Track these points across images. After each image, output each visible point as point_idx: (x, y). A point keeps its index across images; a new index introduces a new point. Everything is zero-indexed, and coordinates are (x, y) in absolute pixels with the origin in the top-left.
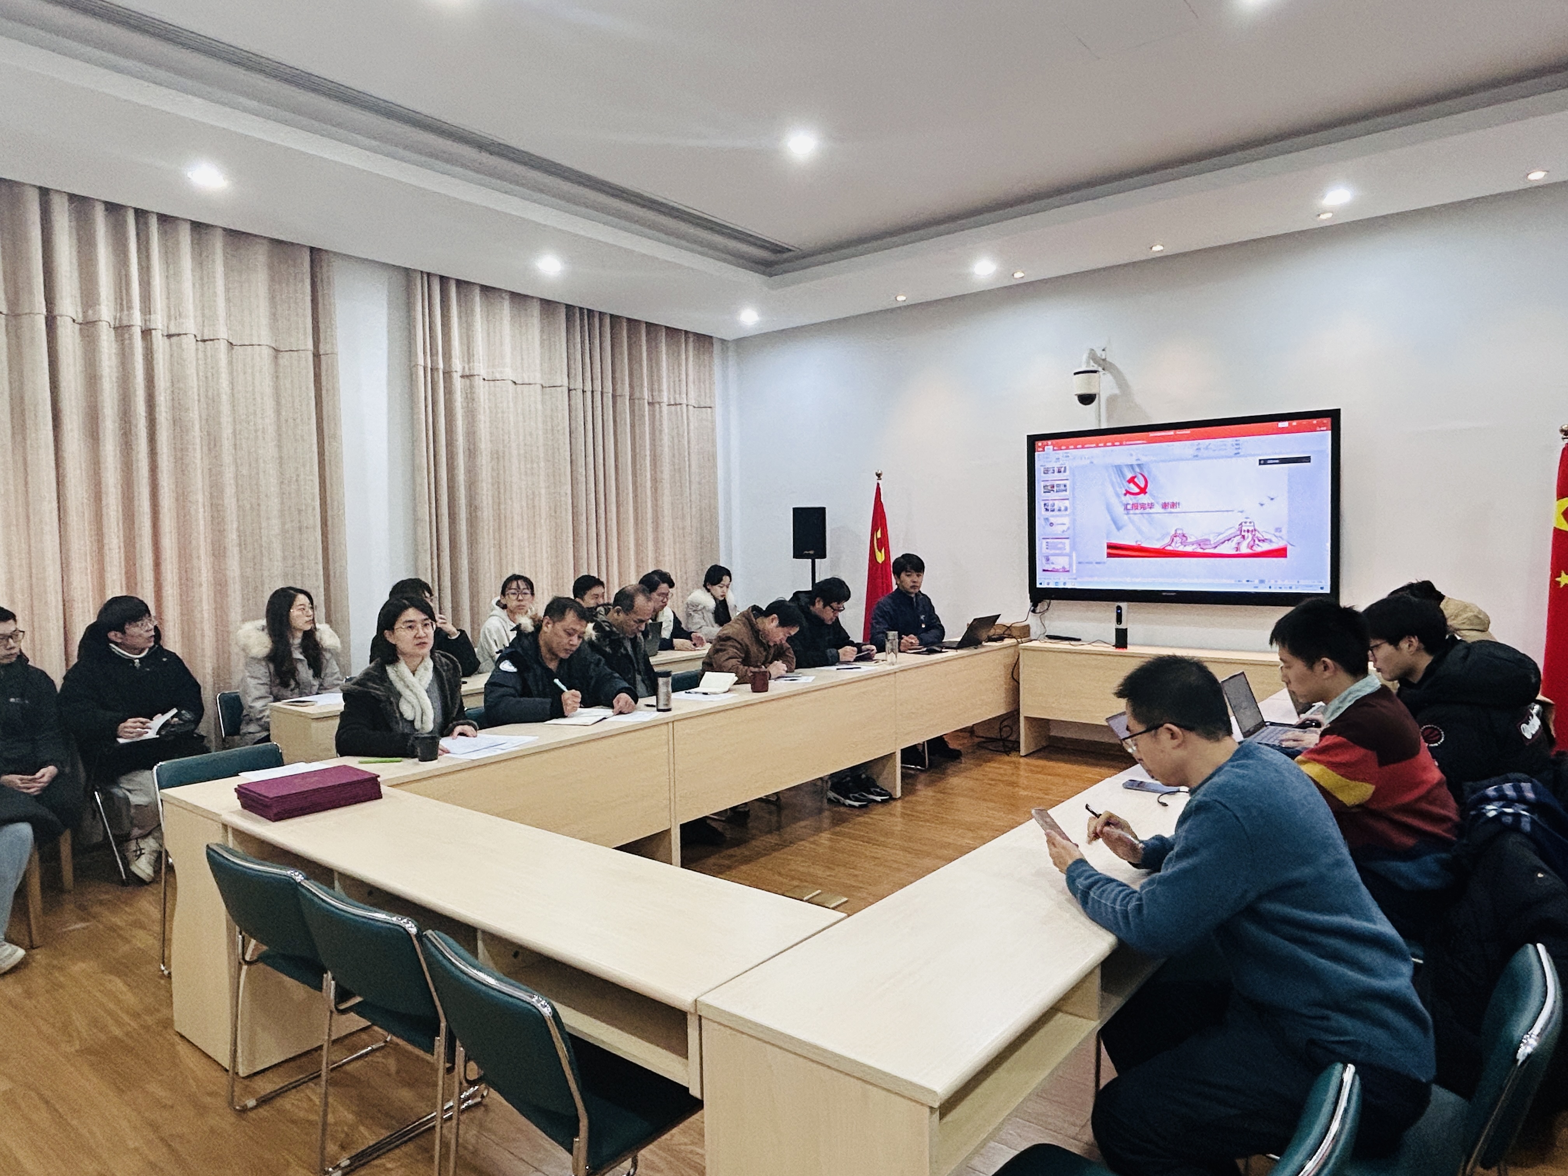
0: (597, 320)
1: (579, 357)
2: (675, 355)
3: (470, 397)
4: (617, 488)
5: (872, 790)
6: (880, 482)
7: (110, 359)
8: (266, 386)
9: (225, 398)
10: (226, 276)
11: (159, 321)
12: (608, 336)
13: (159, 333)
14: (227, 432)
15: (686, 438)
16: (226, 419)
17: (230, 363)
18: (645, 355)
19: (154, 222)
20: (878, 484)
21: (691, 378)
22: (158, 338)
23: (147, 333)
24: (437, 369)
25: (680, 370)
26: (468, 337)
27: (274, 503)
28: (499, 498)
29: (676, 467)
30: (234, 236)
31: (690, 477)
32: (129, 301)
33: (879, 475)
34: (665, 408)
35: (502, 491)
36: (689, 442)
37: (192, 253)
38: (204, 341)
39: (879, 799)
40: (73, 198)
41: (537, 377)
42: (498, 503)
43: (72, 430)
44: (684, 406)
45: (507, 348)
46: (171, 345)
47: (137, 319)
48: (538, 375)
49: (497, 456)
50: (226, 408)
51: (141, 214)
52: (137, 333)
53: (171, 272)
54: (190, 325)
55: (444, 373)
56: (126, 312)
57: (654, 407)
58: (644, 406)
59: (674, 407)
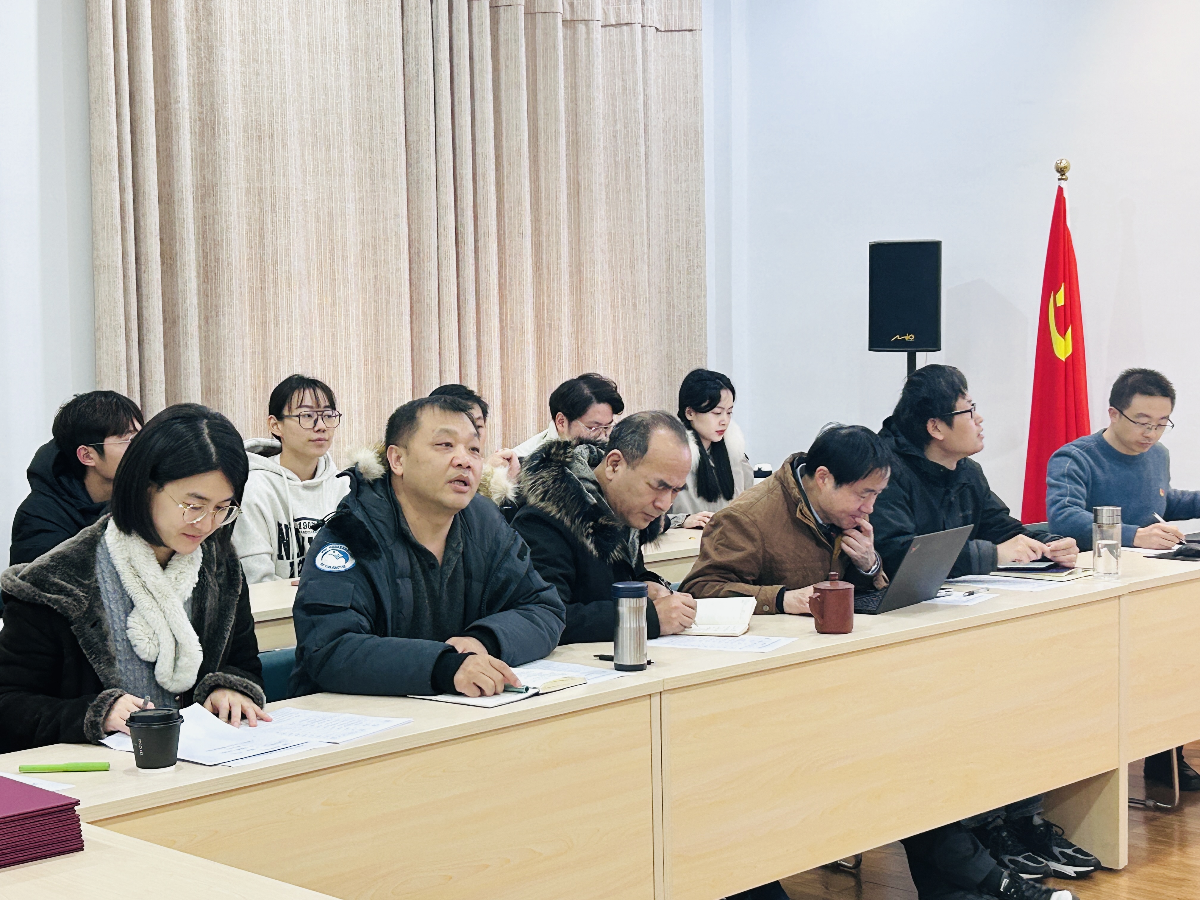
4: (500, 201)
5: (1056, 850)
6: (1063, 184)
15: (641, 98)
20: (1060, 190)
28: (262, 223)
31: (647, 180)
33: (1062, 171)
34: (598, 33)
35: (268, 208)
36: (646, 104)
39: (1070, 870)
44: (638, 28)
57: (575, 29)
58: (555, 28)
59: (614, 30)
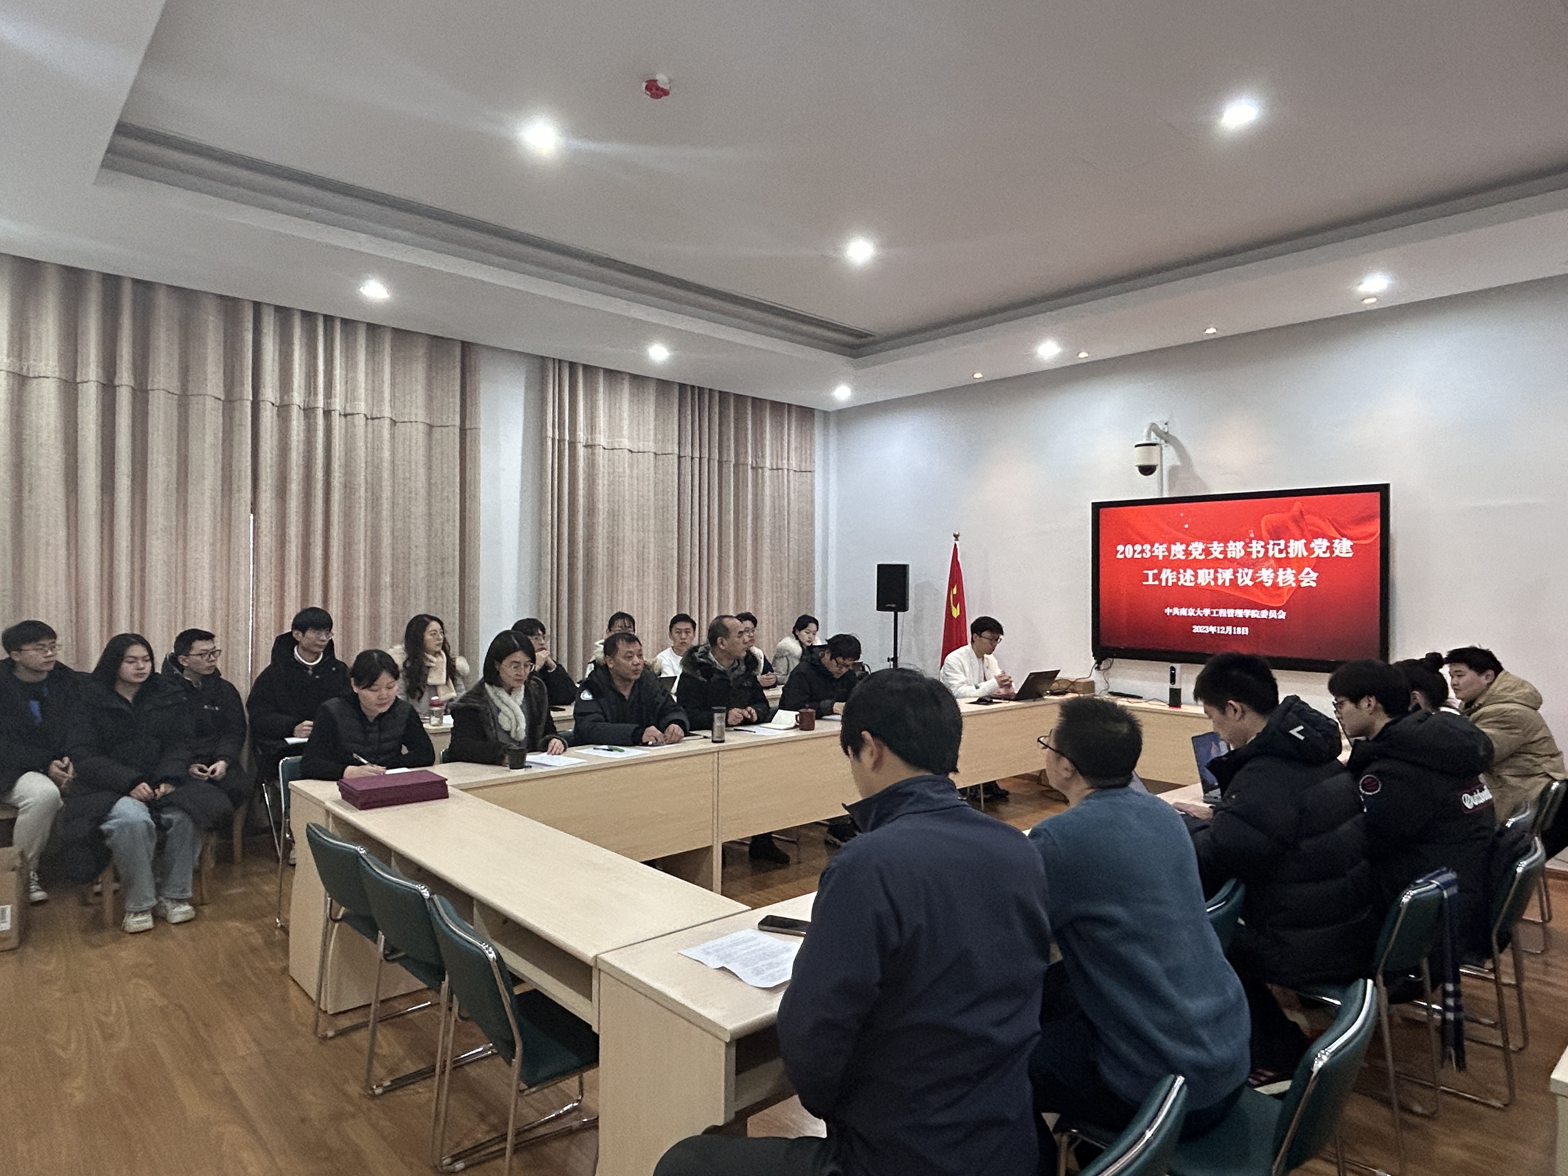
0: (706, 396)
1: (689, 428)
2: (778, 426)
3: (591, 464)
4: (720, 543)
6: (957, 542)
7: (298, 435)
8: (419, 454)
9: (386, 465)
10: (393, 366)
11: (338, 404)
12: (717, 410)
13: (337, 413)
14: (386, 493)
15: (786, 499)
16: (386, 484)
17: (393, 437)
18: (750, 426)
19: (338, 325)
20: (955, 545)
21: (793, 446)
22: (336, 417)
23: (327, 413)
24: (564, 440)
25: (782, 439)
26: (592, 413)
27: (422, 553)
28: (613, 550)
29: (777, 525)
30: (402, 336)
31: (789, 534)
32: (315, 388)
33: (956, 536)
34: (767, 473)
36: (789, 503)
37: (367, 347)
38: (373, 419)
40: (278, 309)
41: (651, 446)
42: (611, 555)
43: (266, 491)
44: (786, 471)
45: (626, 423)
46: (346, 423)
47: (321, 403)
48: (651, 444)
49: (614, 515)
50: (386, 475)
51: (329, 320)
52: (320, 413)
53: (350, 363)
54: (362, 407)
55: (569, 443)
56: (312, 397)
57: (757, 471)
58: (747, 471)
59: (776, 471)
